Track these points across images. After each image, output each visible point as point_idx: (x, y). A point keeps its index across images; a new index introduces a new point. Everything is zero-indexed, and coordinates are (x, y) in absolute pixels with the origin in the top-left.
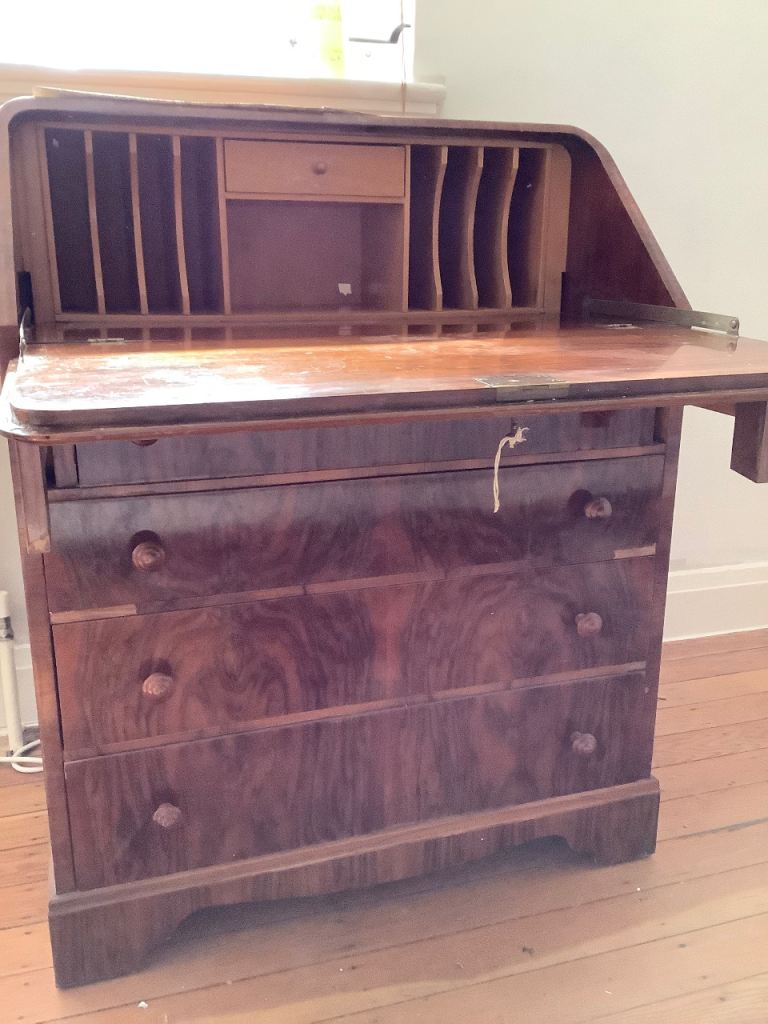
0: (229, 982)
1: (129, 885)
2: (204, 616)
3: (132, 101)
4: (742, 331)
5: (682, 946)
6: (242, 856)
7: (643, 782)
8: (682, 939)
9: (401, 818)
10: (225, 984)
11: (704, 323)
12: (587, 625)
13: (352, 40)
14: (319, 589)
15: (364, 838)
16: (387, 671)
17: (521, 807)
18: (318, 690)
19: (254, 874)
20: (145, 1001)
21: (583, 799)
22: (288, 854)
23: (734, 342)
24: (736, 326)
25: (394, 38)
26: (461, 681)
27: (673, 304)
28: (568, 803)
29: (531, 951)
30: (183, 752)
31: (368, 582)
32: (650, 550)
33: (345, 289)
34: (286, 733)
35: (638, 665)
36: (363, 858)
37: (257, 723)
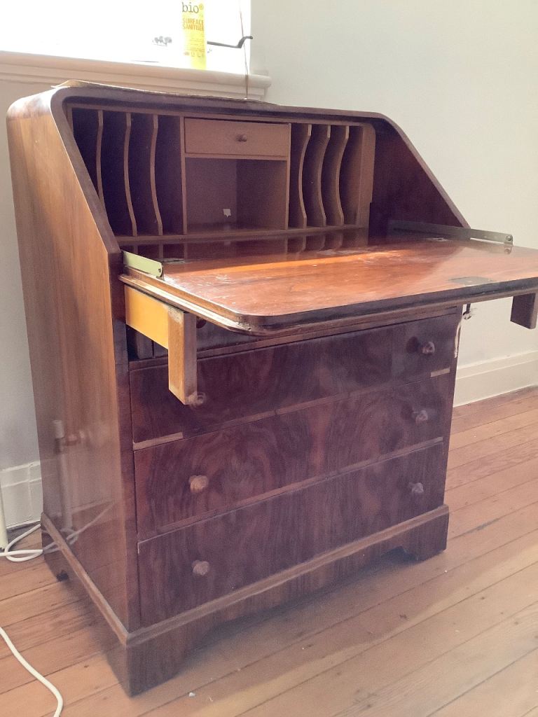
0: (239, 670)
1: (173, 619)
2: (221, 436)
3: (133, 91)
4: (515, 243)
5: (483, 598)
6: (237, 587)
7: (439, 508)
8: (482, 594)
9: (322, 549)
10: (236, 671)
11: (486, 237)
12: (421, 419)
13: (209, 43)
14: (283, 411)
15: (303, 565)
16: (318, 458)
17: (383, 532)
18: (280, 475)
19: (245, 598)
20: (193, 692)
21: (413, 523)
22: (263, 582)
23: (509, 249)
24: (511, 239)
25: (240, 45)
26: (353, 460)
27: (460, 225)
28: (406, 526)
29: (405, 617)
30: (206, 525)
31: (309, 404)
32: (447, 371)
33: (227, 212)
34: (264, 505)
35: (440, 439)
36: (303, 577)
37: (248, 500)
